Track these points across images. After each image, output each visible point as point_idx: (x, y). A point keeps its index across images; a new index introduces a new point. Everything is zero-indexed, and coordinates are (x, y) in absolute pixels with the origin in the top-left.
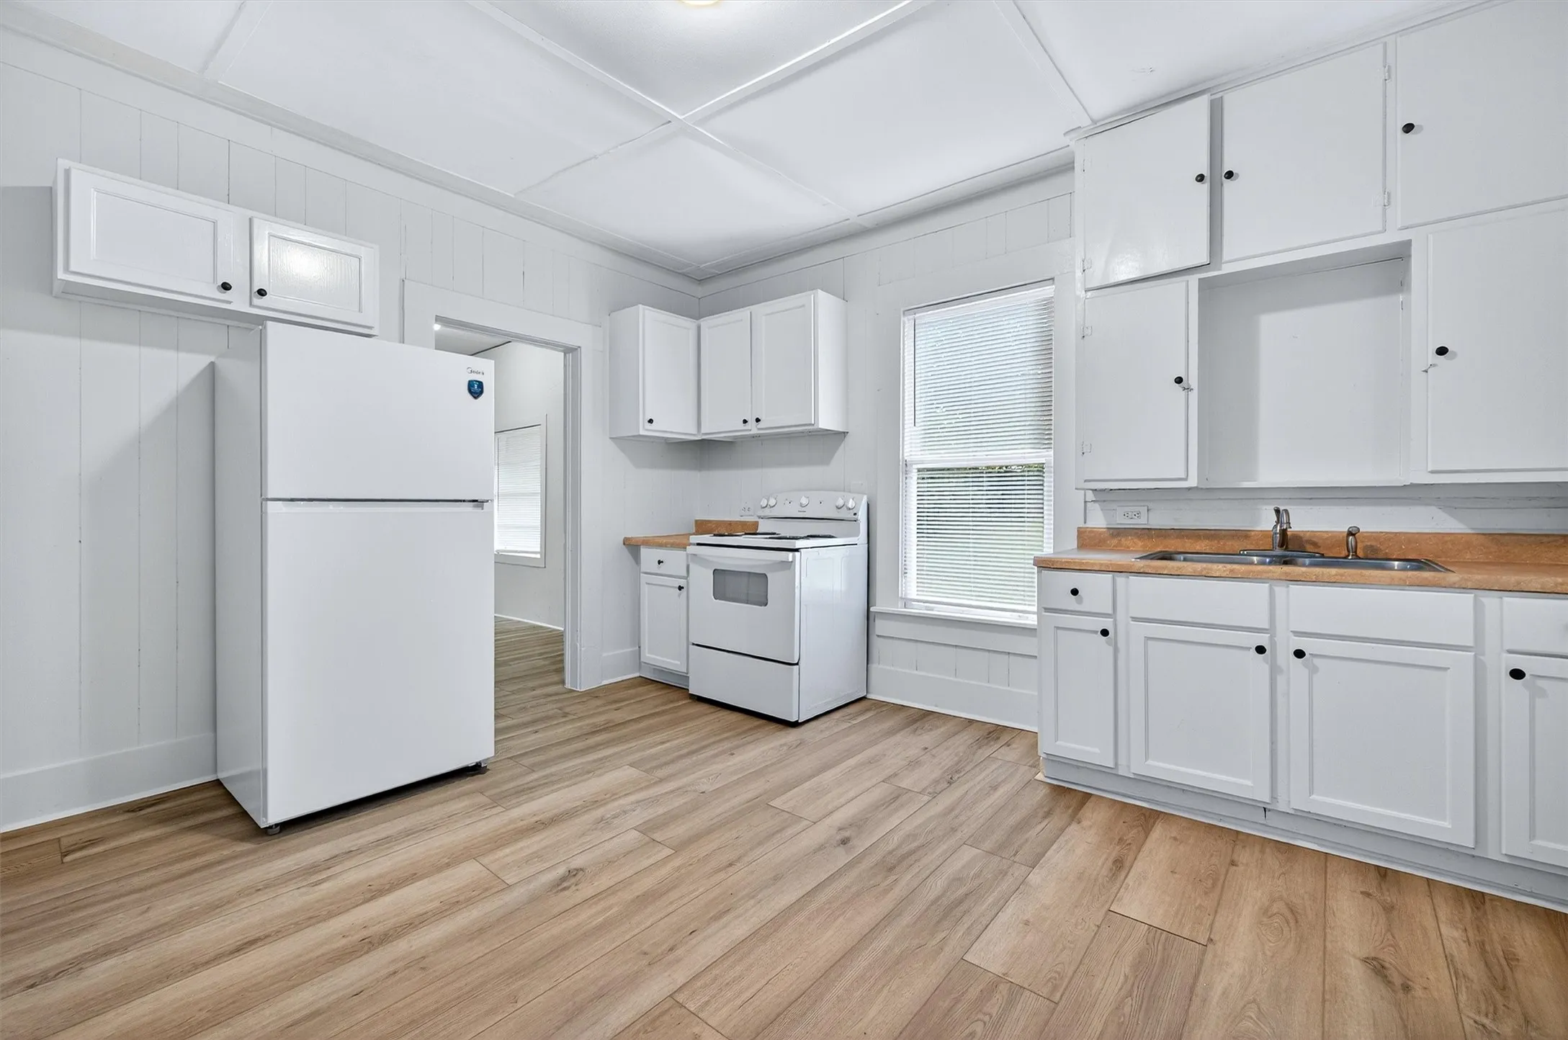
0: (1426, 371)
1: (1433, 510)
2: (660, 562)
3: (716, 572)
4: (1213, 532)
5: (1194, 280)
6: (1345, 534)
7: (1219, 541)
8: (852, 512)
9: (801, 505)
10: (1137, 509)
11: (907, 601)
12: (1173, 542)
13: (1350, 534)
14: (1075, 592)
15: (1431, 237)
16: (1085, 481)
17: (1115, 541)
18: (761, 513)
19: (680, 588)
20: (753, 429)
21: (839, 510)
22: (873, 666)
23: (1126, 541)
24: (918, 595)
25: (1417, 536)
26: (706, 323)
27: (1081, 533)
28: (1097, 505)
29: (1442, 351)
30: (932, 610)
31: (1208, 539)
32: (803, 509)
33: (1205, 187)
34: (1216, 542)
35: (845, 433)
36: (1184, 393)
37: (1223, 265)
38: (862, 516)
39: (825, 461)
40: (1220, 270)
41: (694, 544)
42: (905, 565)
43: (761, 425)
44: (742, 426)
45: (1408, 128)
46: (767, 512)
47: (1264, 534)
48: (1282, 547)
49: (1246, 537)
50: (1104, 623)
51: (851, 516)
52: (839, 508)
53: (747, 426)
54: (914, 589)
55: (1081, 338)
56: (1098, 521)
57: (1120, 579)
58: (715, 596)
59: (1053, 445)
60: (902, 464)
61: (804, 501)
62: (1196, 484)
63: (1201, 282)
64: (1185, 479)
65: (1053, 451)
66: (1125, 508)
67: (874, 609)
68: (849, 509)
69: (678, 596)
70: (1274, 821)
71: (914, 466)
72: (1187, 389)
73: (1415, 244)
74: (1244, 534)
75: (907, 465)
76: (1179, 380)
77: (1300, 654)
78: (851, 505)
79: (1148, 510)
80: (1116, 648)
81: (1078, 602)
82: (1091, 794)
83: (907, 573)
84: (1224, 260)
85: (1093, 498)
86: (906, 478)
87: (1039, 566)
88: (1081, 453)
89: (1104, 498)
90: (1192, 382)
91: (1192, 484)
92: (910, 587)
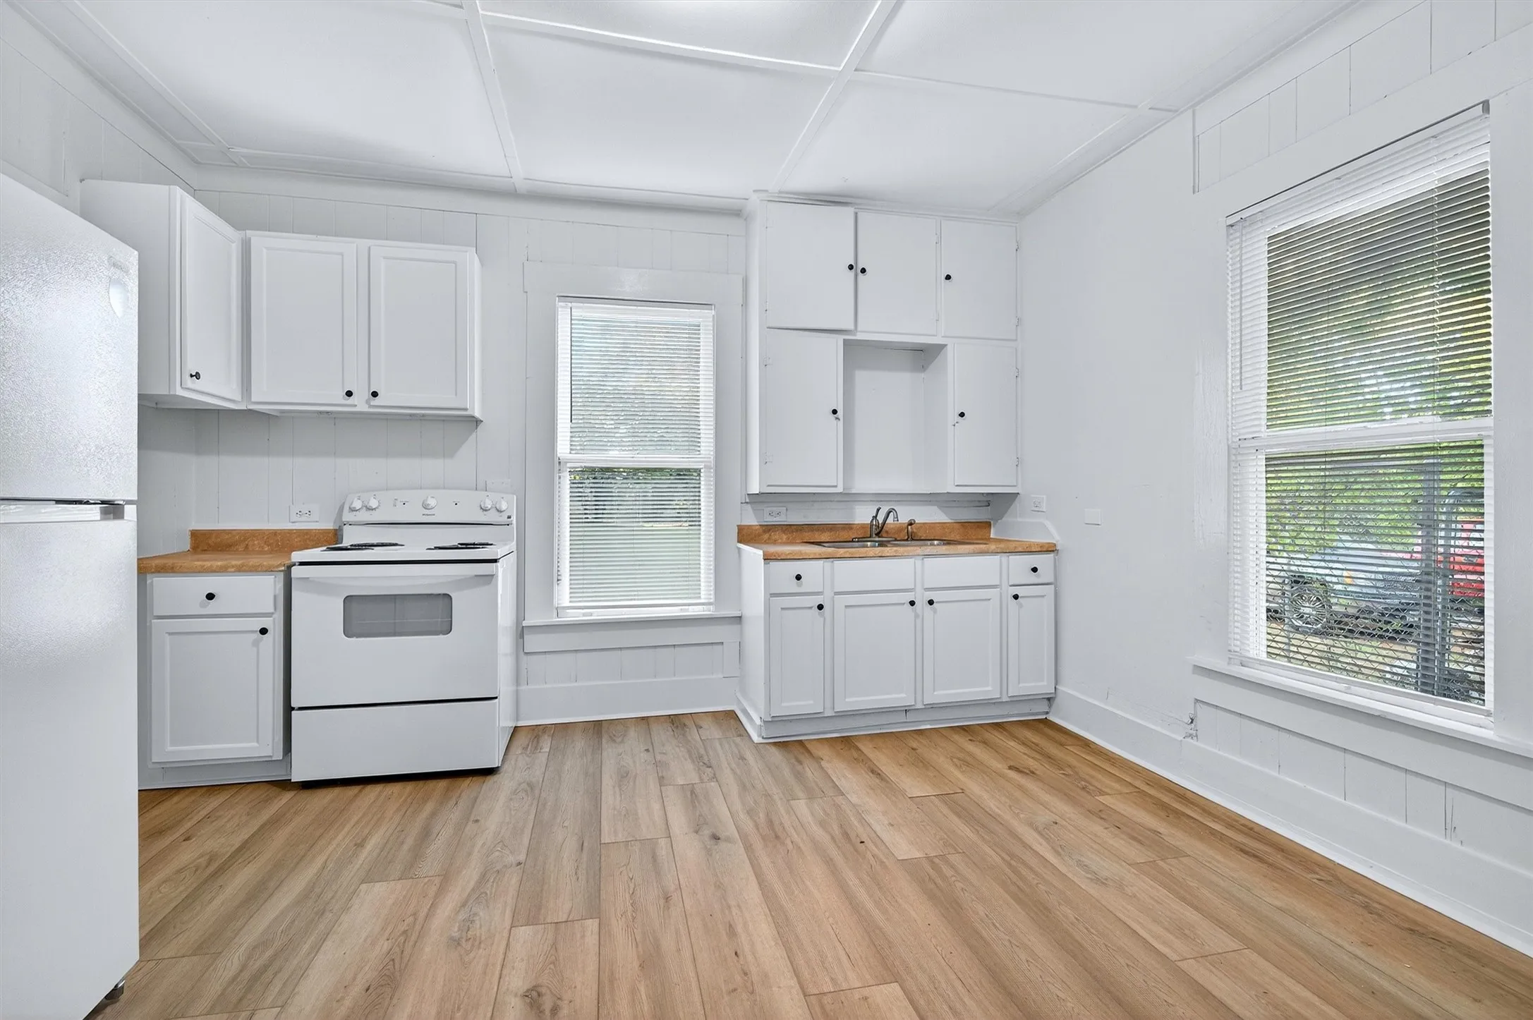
0: (954, 425)
1: (935, 508)
3: (348, 600)
4: (832, 526)
5: (841, 338)
6: (906, 525)
7: (836, 532)
8: (505, 515)
9: (425, 507)
10: (780, 509)
11: (560, 610)
12: (807, 534)
13: (911, 524)
14: (799, 578)
15: (956, 345)
16: (769, 486)
17: (766, 536)
18: (349, 517)
19: (263, 631)
20: (360, 403)
21: (485, 513)
22: (524, 688)
23: (775, 536)
24: (570, 602)
25: (933, 524)
26: (263, 243)
27: (741, 529)
28: (749, 506)
29: (962, 415)
30: (591, 615)
31: (829, 531)
32: (430, 511)
33: (852, 273)
34: (834, 532)
35: (479, 421)
36: (835, 422)
37: (858, 333)
38: (514, 520)
39: (448, 452)
40: (855, 336)
42: (558, 571)
43: (376, 401)
45: (948, 277)
46: (365, 516)
47: (863, 526)
48: (878, 534)
49: (851, 529)
50: (819, 600)
51: (504, 519)
52: (486, 510)
53: (351, 400)
54: (567, 596)
55: (764, 365)
56: (751, 519)
57: (827, 564)
58: (348, 633)
59: (712, 453)
60: (556, 461)
61: (432, 502)
62: (841, 490)
63: (845, 341)
64: (836, 486)
65: (712, 458)
66: (769, 509)
67: (525, 623)
68: (499, 511)
69: (256, 644)
70: (911, 717)
71: (569, 465)
72: (837, 418)
73: (949, 348)
74: (848, 527)
75: (560, 463)
76: (835, 412)
77: (931, 602)
78: (504, 507)
79: (787, 510)
80: (825, 619)
81: (800, 586)
82: (801, 741)
83: (560, 580)
84: (859, 329)
85: (748, 500)
86: (560, 478)
87: (767, 559)
88: (764, 462)
89: (757, 500)
90: (840, 414)
91: (840, 489)
92: (563, 595)
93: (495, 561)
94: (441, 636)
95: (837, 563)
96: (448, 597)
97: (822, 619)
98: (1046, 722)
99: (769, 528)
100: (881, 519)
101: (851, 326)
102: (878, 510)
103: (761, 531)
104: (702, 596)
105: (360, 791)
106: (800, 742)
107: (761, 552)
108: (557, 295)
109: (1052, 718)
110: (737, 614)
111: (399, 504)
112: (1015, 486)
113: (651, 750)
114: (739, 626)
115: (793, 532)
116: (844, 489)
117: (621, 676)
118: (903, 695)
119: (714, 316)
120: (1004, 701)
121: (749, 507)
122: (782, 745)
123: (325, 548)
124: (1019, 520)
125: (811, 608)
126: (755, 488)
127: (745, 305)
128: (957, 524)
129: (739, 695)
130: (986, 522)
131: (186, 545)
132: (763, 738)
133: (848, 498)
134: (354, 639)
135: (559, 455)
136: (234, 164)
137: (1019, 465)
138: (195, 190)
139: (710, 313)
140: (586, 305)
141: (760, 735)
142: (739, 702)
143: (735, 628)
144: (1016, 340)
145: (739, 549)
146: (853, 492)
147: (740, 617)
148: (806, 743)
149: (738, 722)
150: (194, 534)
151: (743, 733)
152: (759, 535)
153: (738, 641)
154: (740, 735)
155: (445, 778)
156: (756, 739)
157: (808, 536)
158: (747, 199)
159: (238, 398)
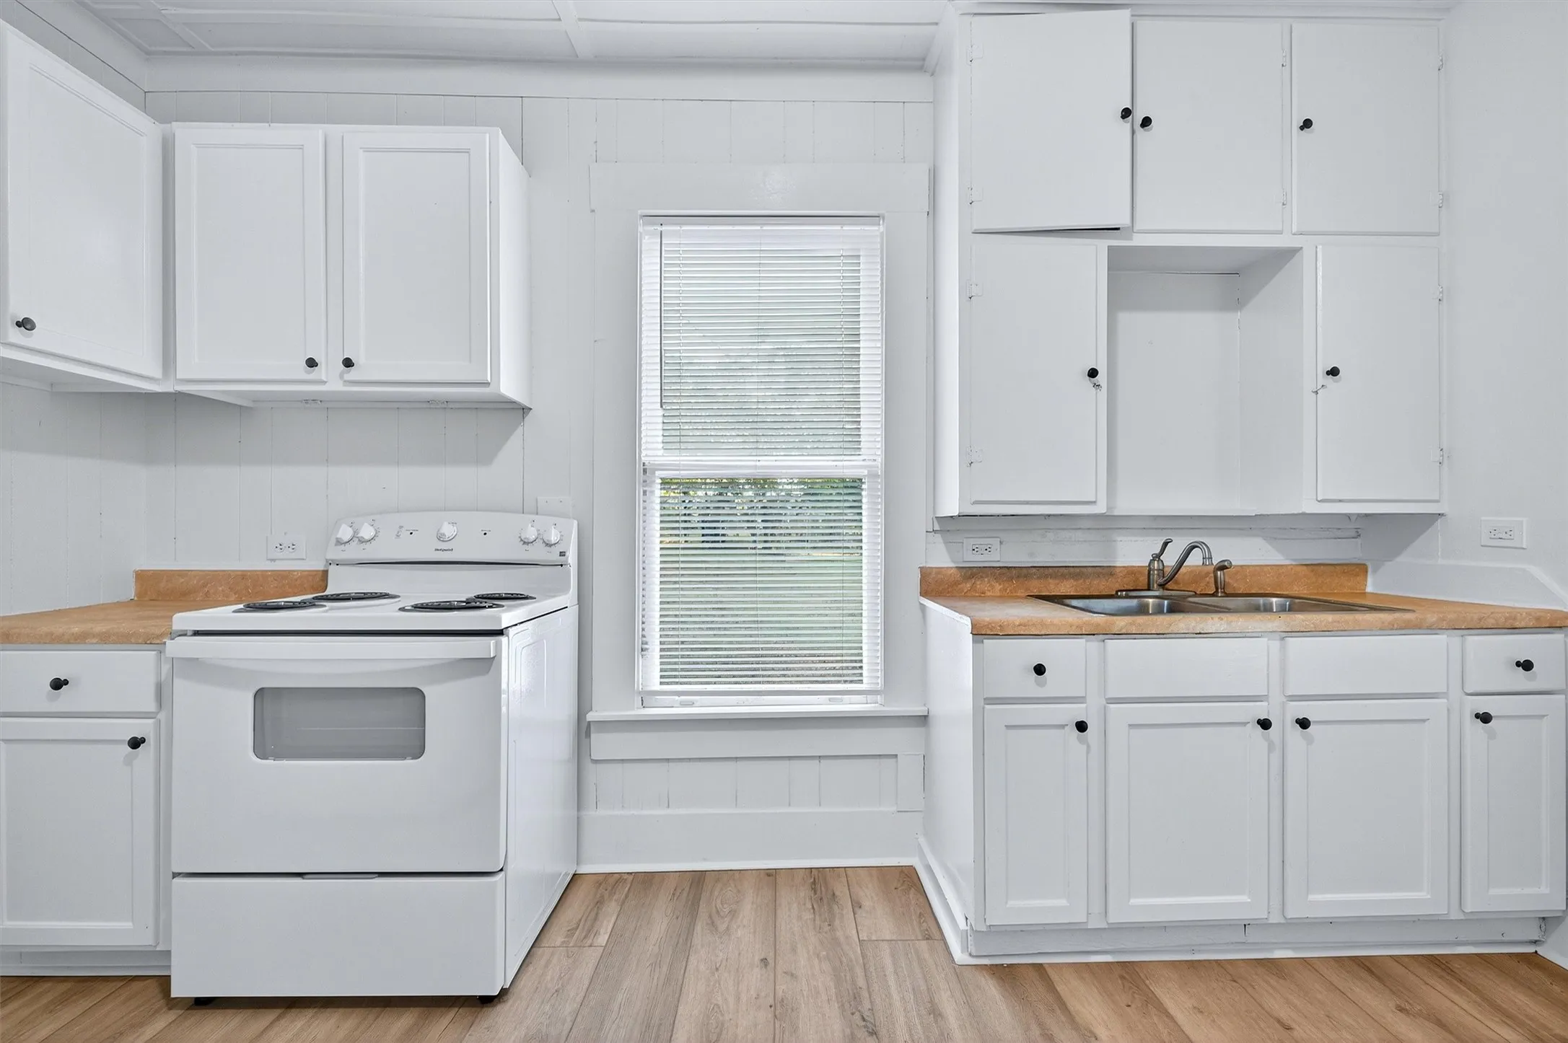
0: (1316, 393)
1: (1259, 542)
2: (58, 684)
3: (260, 694)
4: (1078, 570)
5: (1101, 246)
7: (1084, 581)
8: (558, 551)
9: (440, 538)
10: (989, 541)
11: (645, 698)
12: (1038, 584)
13: (1222, 568)
14: (1040, 670)
15: (1320, 247)
16: (974, 503)
17: (967, 586)
18: (336, 553)
19: (135, 743)
20: (331, 380)
21: (527, 546)
22: (590, 813)
23: (981, 585)
24: (661, 683)
25: (1257, 568)
26: (188, 135)
27: (925, 573)
29: (1334, 372)
30: (692, 705)
31: (1073, 578)
32: (444, 546)
33: (1126, 126)
34: (1082, 581)
35: (525, 410)
36: (1093, 390)
37: (1136, 234)
38: (572, 558)
39: (484, 456)
40: (1131, 240)
41: (183, 634)
42: (643, 636)
43: (353, 374)
44: (302, 371)
45: (1306, 125)
46: (354, 552)
47: (1134, 571)
48: (1162, 586)
49: (1112, 574)
50: (1078, 712)
51: (555, 557)
52: (528, 543)
53: (315, 374)
54: (657, 674)
55: (968, 298)
56: (941, 558)
57: (1092, 645)
58: (261, 750)
59: (879, 453)
60: (639, 469)
61: (448, 530)
62: (1104, 511)
63: (1110, 248)
64: (1094, 502)
65: (879, 460)
66: (972, 541)
67: (591, 717)
68: (549, 545)
69: (129, 762)
70: (1253, 936)
71: (657, 473)
72: (1097, 386)
73: (1307, 255)
74: (1108, 571)
75: (645, 471)
76: (1093, 373)
77: (1304, 724)
78: (554, 538)
79: (1001, 543)
80: (1088, 747)
81: (1042, 685)
82: (1041, 965)
83: (647, 649)
84: (1137, 227)
85: (937, 527)
86: (645, 492)
87: (980, 633)
88: (968, 463)
89: (949, 526)
90: (1102, 378)
91: (1100, 508)
92: (650, 672)
93: (500, 633)
94: (409, 762)
95: (1113, 644)
96: (419, 693)
97: (1085, 747)
98: (1534, 960)
99: (972, 572)
100: (1170, 559)
101: (1122, 219)
102: (1166, 544)
103: (958, 577)
104: (865, 680)
105: (278, 1019)
106: (1039, 967)
107: (967, 622)
108: (640, 212)
109: (1545, 952)
110: (919, 710)
111: (405, 534)
112: (1437, 501)
113: (771, 961)
114: (922, 730)
115: (1012, 578)
116: (1108, 509)
117: (736, 805)
118: (1244, 898)
119: (883, 233)
120: (1452, 918)
121: (938, 537)
122: (1005, 974)
123: (241, 606)
124: (1440, 561)
125: (1063, 727)
126: (951, 507)
127: (933, 211)
128: (1305, 568)
129: (922, 840)
130: (1358, 565)
131: (130, 592)
132: (970, 955)
133: (1108, 524)
134: (270, 762)
135: (643, 459)
136: (189, 49)
137: (1446, 461)
138: (145, 92)
139: (875, 231)
140: (685, 228)
141: (965, 948)
142: (922, 856)
143: (914, 732)
144: (1438, 234)
145: (923, 608)
146: (1116, 514)
147: (926, 717)
148: (1050, 971)
149: (922, 899)
150: (141, 577)
151: (933, 933)
152: (956, 583)
153: (923, 753)
154: (928, 938)
155: (415, 1007)
156: (959, 956)
157: (1037, 586)
158: (937, 24)
159: (157, 373)
